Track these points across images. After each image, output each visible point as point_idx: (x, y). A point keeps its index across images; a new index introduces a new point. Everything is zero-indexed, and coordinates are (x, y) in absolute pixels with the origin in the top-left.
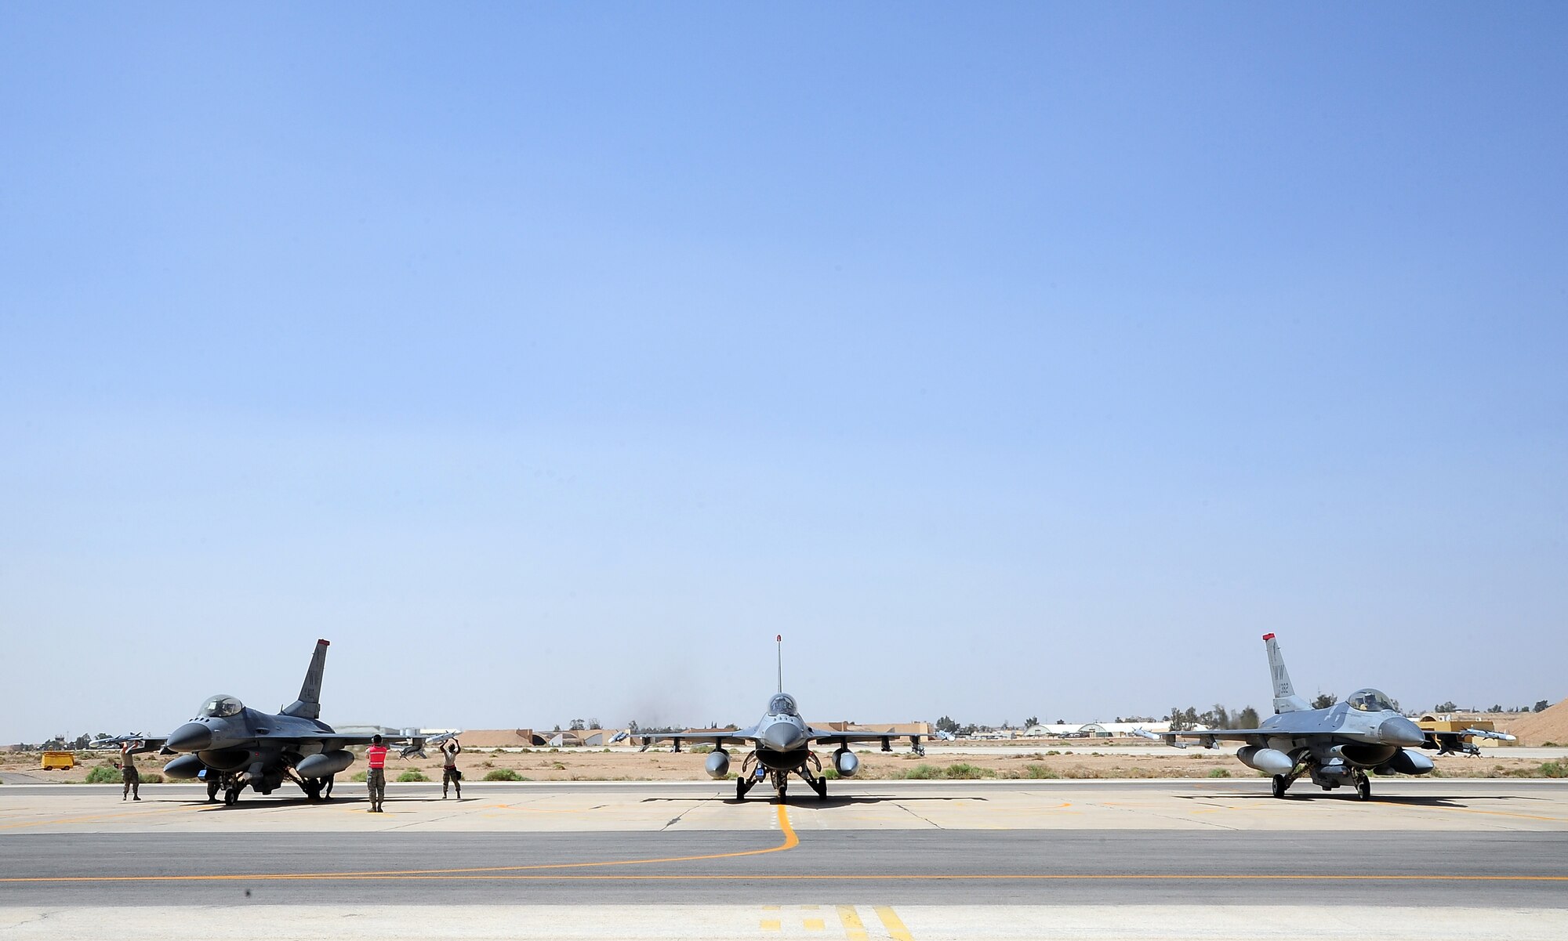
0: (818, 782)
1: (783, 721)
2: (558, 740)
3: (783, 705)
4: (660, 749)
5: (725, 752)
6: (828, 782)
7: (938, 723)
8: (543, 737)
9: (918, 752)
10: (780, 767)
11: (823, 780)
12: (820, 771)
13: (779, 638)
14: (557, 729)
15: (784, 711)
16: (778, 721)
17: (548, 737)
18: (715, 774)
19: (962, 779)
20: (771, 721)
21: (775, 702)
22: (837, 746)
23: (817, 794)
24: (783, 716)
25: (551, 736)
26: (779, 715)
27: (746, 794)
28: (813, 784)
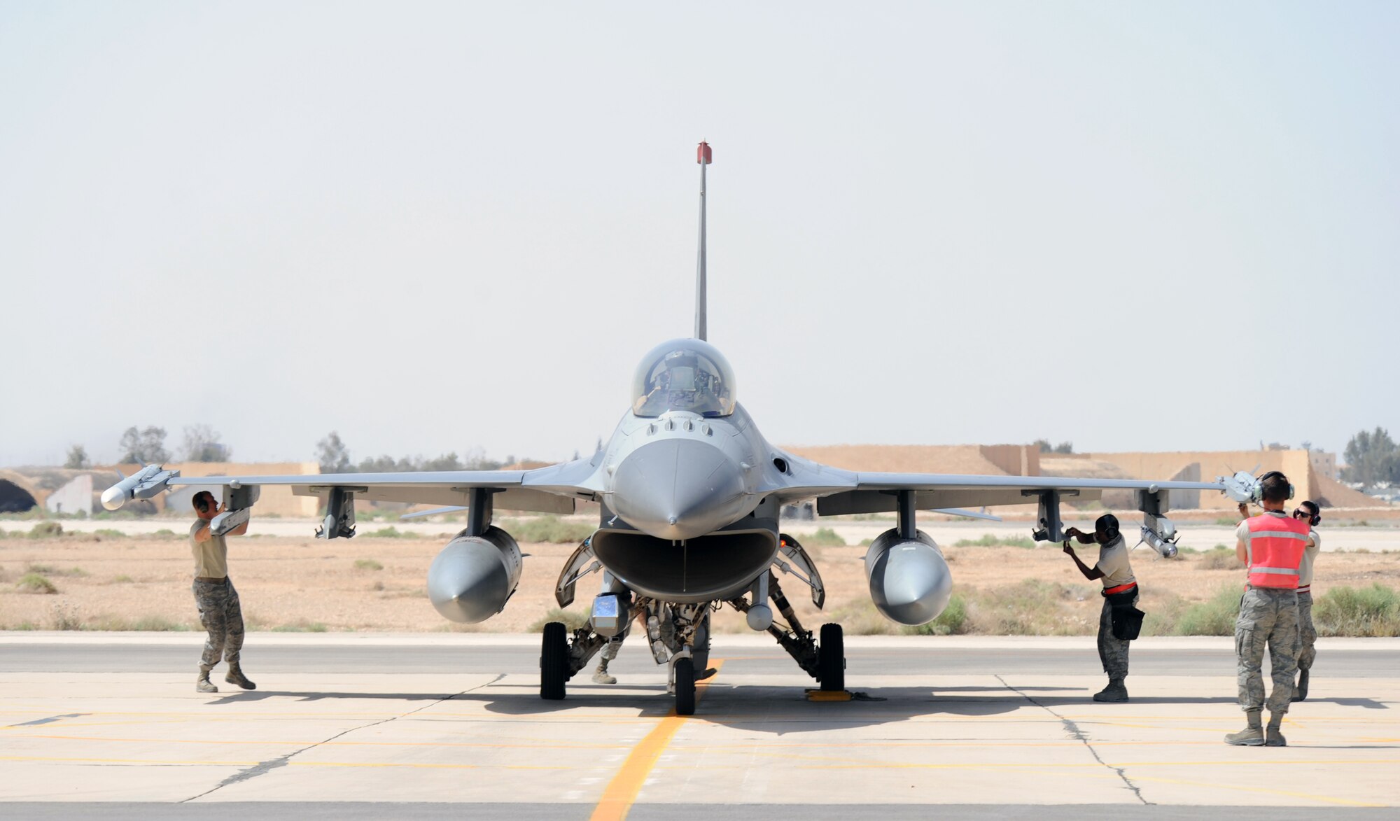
0: (817, 643)
1: (681, 433)
2: (76, 495)
3: (684, 378)
4: (401, 528)
5: (499, 538)
6: (849, 642)
7: (1352, 450)
8: (28, 484)
9: (1158, 543)
10: (677, 589)
11: (832, 633)
12: (820, 605)
13: (706, 153)
14: (78, 460)
15: (685, 400)
16: (663, 434)
17: (43, 485)
18: (456, 609)
19: (1367, 635)
20: (639, 435)
21: (662, 368)
22: (889, 520)
23: (811, 682)
24: (680, 417)
25: (54, 482)
26: (668, 415)
27: (573, 680)
28: (797, 645)
